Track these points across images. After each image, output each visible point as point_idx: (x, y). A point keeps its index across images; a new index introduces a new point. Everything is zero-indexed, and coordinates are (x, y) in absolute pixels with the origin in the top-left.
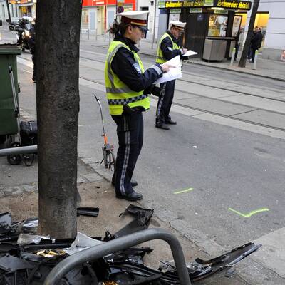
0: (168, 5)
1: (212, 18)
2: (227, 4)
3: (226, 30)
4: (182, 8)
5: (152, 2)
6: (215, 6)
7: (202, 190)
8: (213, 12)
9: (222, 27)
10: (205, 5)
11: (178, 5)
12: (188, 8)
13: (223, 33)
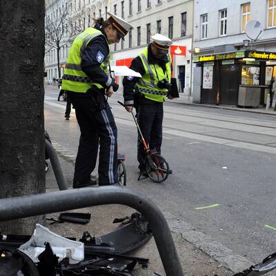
0: (201, 59)
1: (245, 69)
2: (258, 56)
3: (259, 79)
4: (215, 61)
5: (188, 61)
6: (246, 57)
7: (230, 206)
8: (244, 63)
9: (255, 76)
10: (237, 57)
11: (211, 58)
12: (220, 61)
13: (256, 82)
